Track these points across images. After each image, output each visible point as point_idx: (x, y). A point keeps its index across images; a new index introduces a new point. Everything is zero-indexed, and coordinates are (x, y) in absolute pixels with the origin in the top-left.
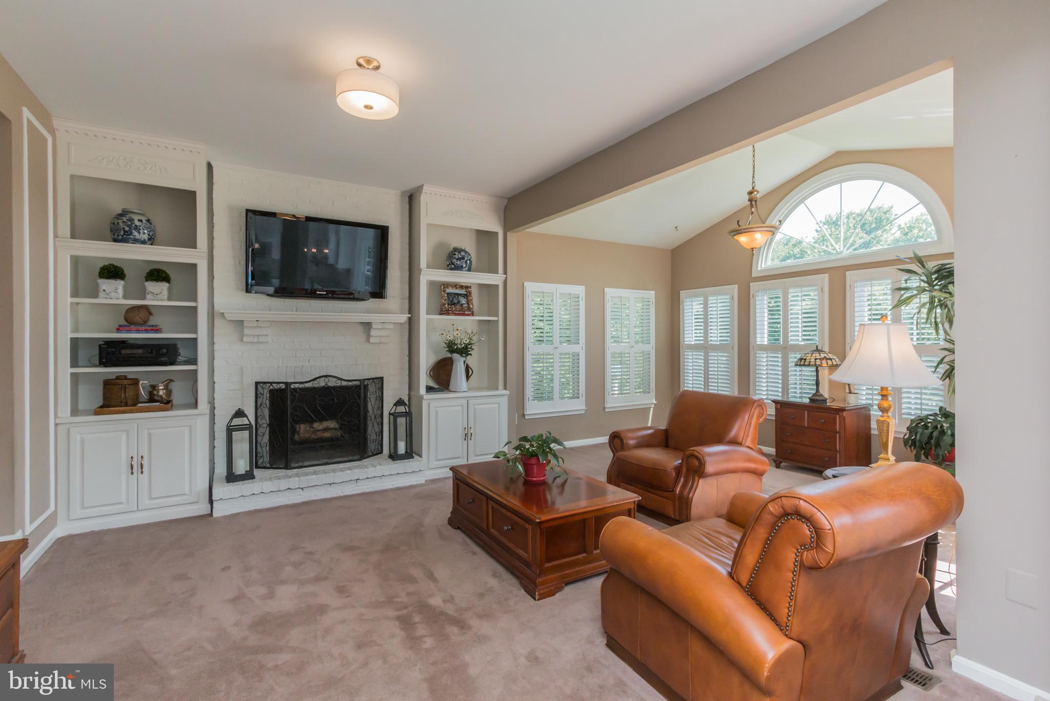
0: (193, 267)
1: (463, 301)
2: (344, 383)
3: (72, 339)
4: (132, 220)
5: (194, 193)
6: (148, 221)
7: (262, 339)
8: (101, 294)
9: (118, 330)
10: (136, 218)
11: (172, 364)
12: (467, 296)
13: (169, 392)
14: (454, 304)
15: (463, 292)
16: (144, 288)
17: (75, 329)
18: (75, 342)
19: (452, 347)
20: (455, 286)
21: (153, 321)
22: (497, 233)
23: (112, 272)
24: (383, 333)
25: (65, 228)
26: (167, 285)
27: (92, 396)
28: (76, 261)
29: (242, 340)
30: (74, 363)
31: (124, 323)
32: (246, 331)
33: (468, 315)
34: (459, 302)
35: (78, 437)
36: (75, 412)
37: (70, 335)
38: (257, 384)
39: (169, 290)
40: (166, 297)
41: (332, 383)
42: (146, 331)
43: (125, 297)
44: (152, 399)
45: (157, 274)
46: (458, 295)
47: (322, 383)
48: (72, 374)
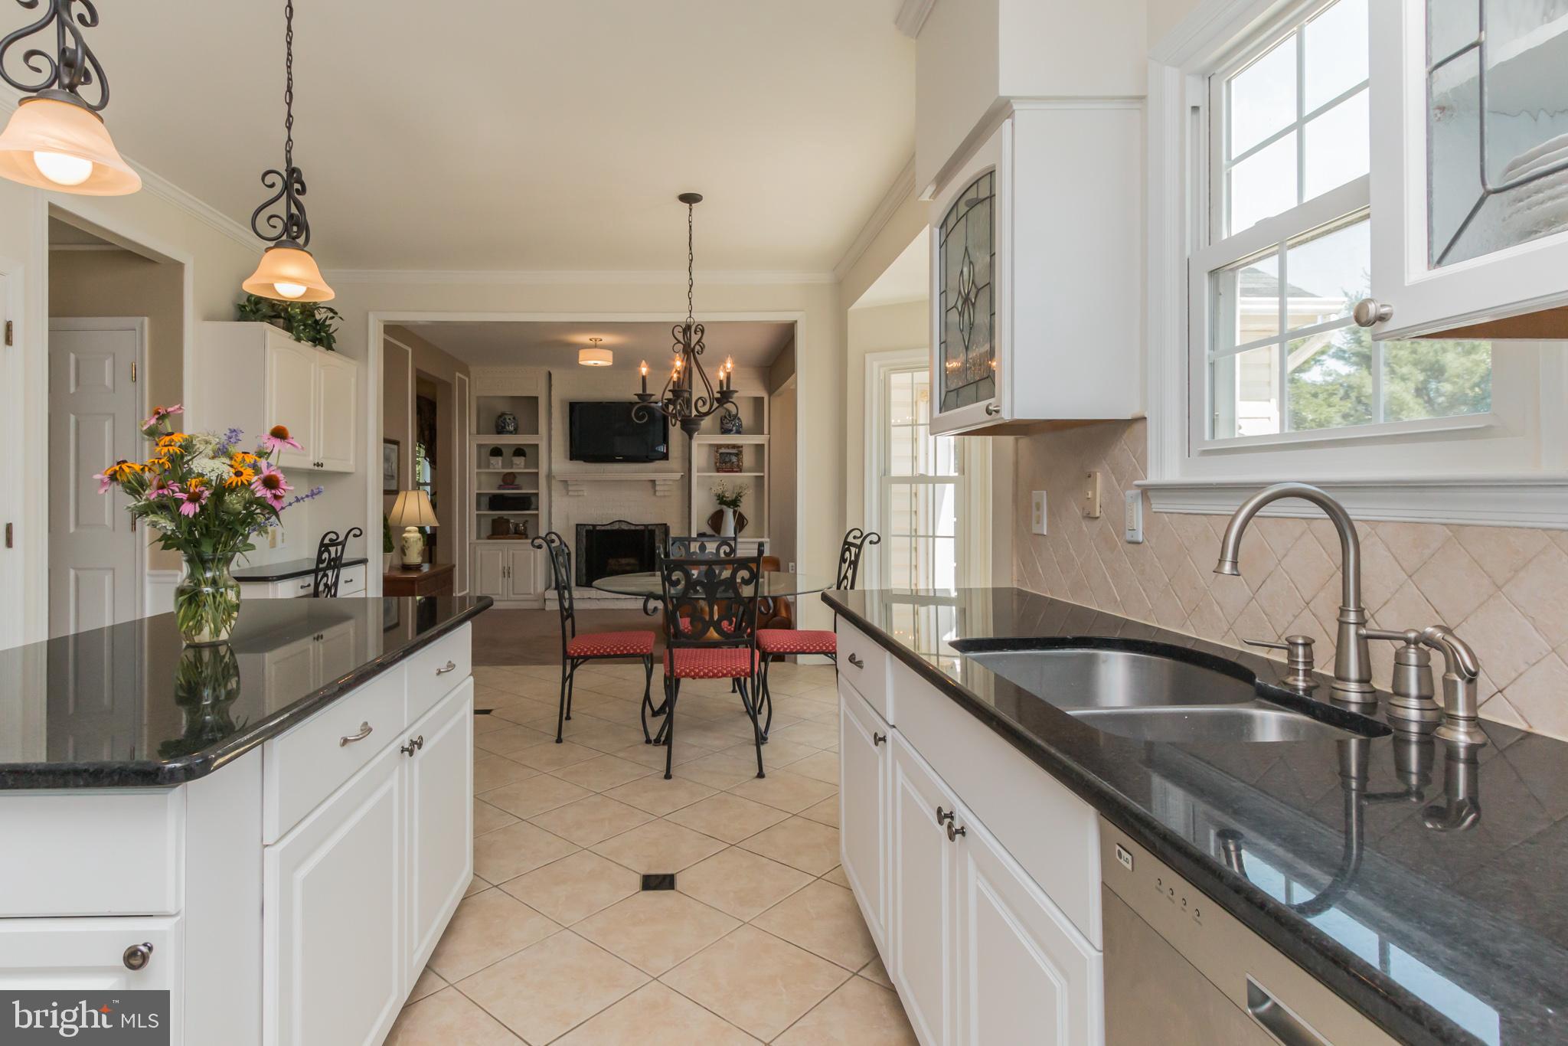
0: (536, 446)
1: (734, 459)
2: (633, 528)
3: (477, 494)
4: (505, 419)
5: (536, 398)
6: (514, 418)
7: (580, 493)
8: (491, 466)
9: (500, 487)
10: (507, 417)
11: (528, 509)
12: (739, 454)
13: (525, 528)
14: (726, 463)
15: (734, 451)
16: (512, 461)
17: (479, 488)
18: (479, 495)
19: (721, 500)
20: (728, 446)
21: (518, 481)
22: (763, 398)
23: (496, 452)
24: (666, 488)
25: (474, 429)
26: (524, 458)
27: (487, 528)
28: (480, 446)
29: (568, 494)
30: (478, 508)
31: (502, 483)
32: (570, 488)
33: (737, 472)
34: (731, 460)
35: (479, 552)
36: (479, 537)
37: (476, 492)
38: (577, 525)
39: (525, 460)
40: (522, 467)
41: (624, 527)
42: (513, 489)
43: (503, 467)
44: (516, 533)
45: (519, 452)
46: (730, 454)
47: (616, 527)
48: (477, 515)
